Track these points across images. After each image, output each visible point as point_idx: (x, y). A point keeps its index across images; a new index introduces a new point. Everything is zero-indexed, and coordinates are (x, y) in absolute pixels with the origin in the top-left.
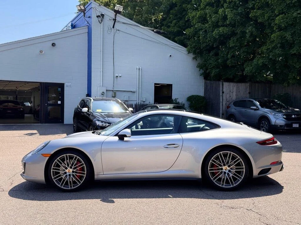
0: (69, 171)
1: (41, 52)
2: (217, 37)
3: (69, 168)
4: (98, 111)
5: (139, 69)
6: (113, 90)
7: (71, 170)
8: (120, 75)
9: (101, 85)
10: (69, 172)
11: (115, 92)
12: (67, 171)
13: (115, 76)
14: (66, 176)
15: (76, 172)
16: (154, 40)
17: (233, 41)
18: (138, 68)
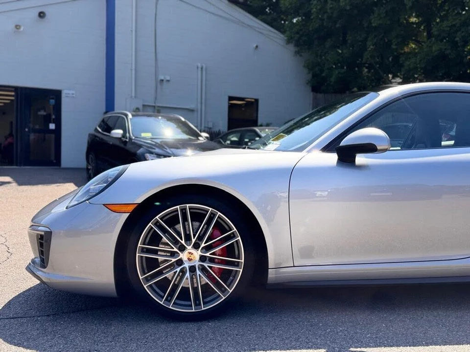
0: (191, 256)
1: (18, 27)
2: (348, 8)
3: (189, 248)
4: (143, 135)
5: (202, 68)
6: (154, 107)
7: (197, 254)
8: (168, 78)
9: (133, 95)
10: (190, 260)
11: (159, 108)
12: (184, 256)
13: (159, 79)
14: (183, 272)
15: (212, 260)
16: (228, 16)
17: (379, 15)
18: (199, 65)
